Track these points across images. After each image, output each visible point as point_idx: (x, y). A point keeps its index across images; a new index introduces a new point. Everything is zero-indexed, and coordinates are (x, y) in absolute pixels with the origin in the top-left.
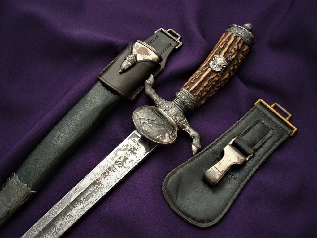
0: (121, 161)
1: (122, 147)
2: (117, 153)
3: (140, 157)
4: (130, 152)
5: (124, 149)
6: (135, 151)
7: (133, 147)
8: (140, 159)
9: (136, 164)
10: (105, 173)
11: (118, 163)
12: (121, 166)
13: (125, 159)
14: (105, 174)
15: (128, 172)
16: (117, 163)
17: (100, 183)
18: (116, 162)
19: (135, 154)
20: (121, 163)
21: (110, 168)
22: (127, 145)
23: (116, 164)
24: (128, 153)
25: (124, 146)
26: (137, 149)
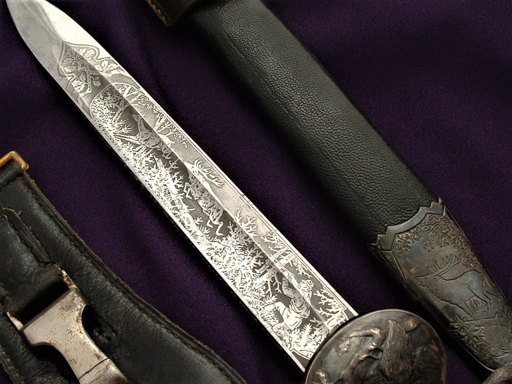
0: (283, 288)
1: (325, 294)
2: (306, 278)
3: (287, 341)
4: (308, 315)
5: (316, 299)
6: (308, 328)
7: (319, 323)
8: (281, 339)
9: (269, 329)
10: (252, 245)
11: (277, 281)
12: (269, 289)
13: (287, 301)
14: (249, 246)
15: (247, 305)
16: (276, 278)
17: (226, 232)
18: (280, 276)
19: (301, 328)
20: (278, 289)
21: (264, 259)
22: (330, 307)
23: (275, 275)
24: (305, 308)
25: (328, 300)
26: (313, 335)
